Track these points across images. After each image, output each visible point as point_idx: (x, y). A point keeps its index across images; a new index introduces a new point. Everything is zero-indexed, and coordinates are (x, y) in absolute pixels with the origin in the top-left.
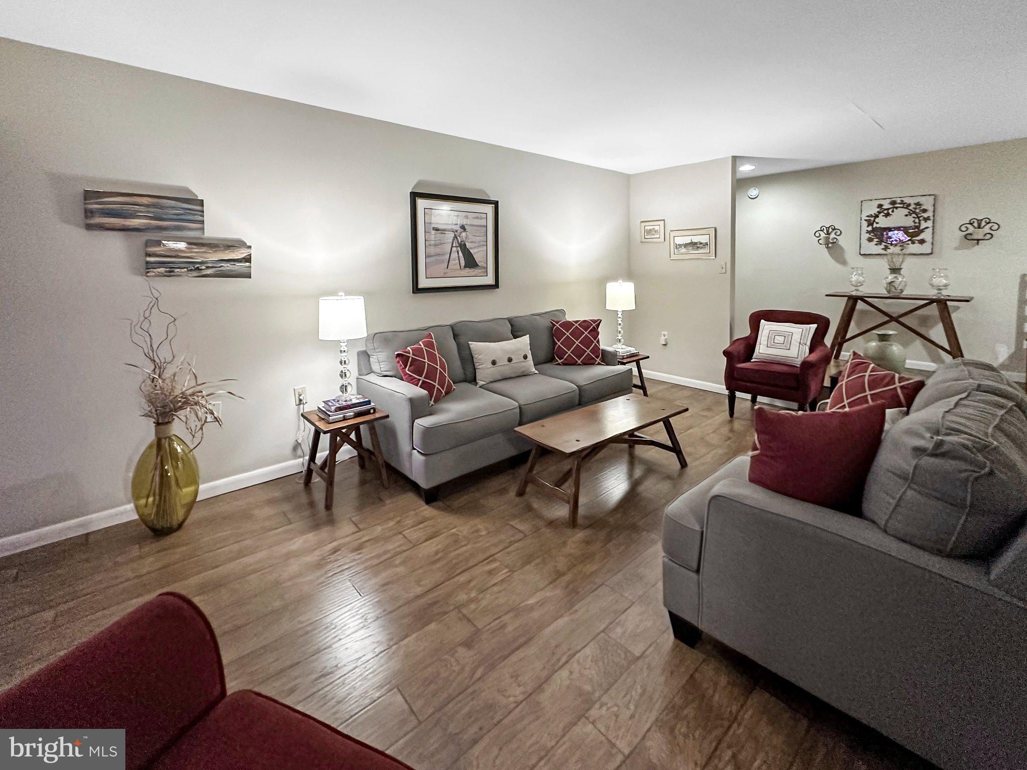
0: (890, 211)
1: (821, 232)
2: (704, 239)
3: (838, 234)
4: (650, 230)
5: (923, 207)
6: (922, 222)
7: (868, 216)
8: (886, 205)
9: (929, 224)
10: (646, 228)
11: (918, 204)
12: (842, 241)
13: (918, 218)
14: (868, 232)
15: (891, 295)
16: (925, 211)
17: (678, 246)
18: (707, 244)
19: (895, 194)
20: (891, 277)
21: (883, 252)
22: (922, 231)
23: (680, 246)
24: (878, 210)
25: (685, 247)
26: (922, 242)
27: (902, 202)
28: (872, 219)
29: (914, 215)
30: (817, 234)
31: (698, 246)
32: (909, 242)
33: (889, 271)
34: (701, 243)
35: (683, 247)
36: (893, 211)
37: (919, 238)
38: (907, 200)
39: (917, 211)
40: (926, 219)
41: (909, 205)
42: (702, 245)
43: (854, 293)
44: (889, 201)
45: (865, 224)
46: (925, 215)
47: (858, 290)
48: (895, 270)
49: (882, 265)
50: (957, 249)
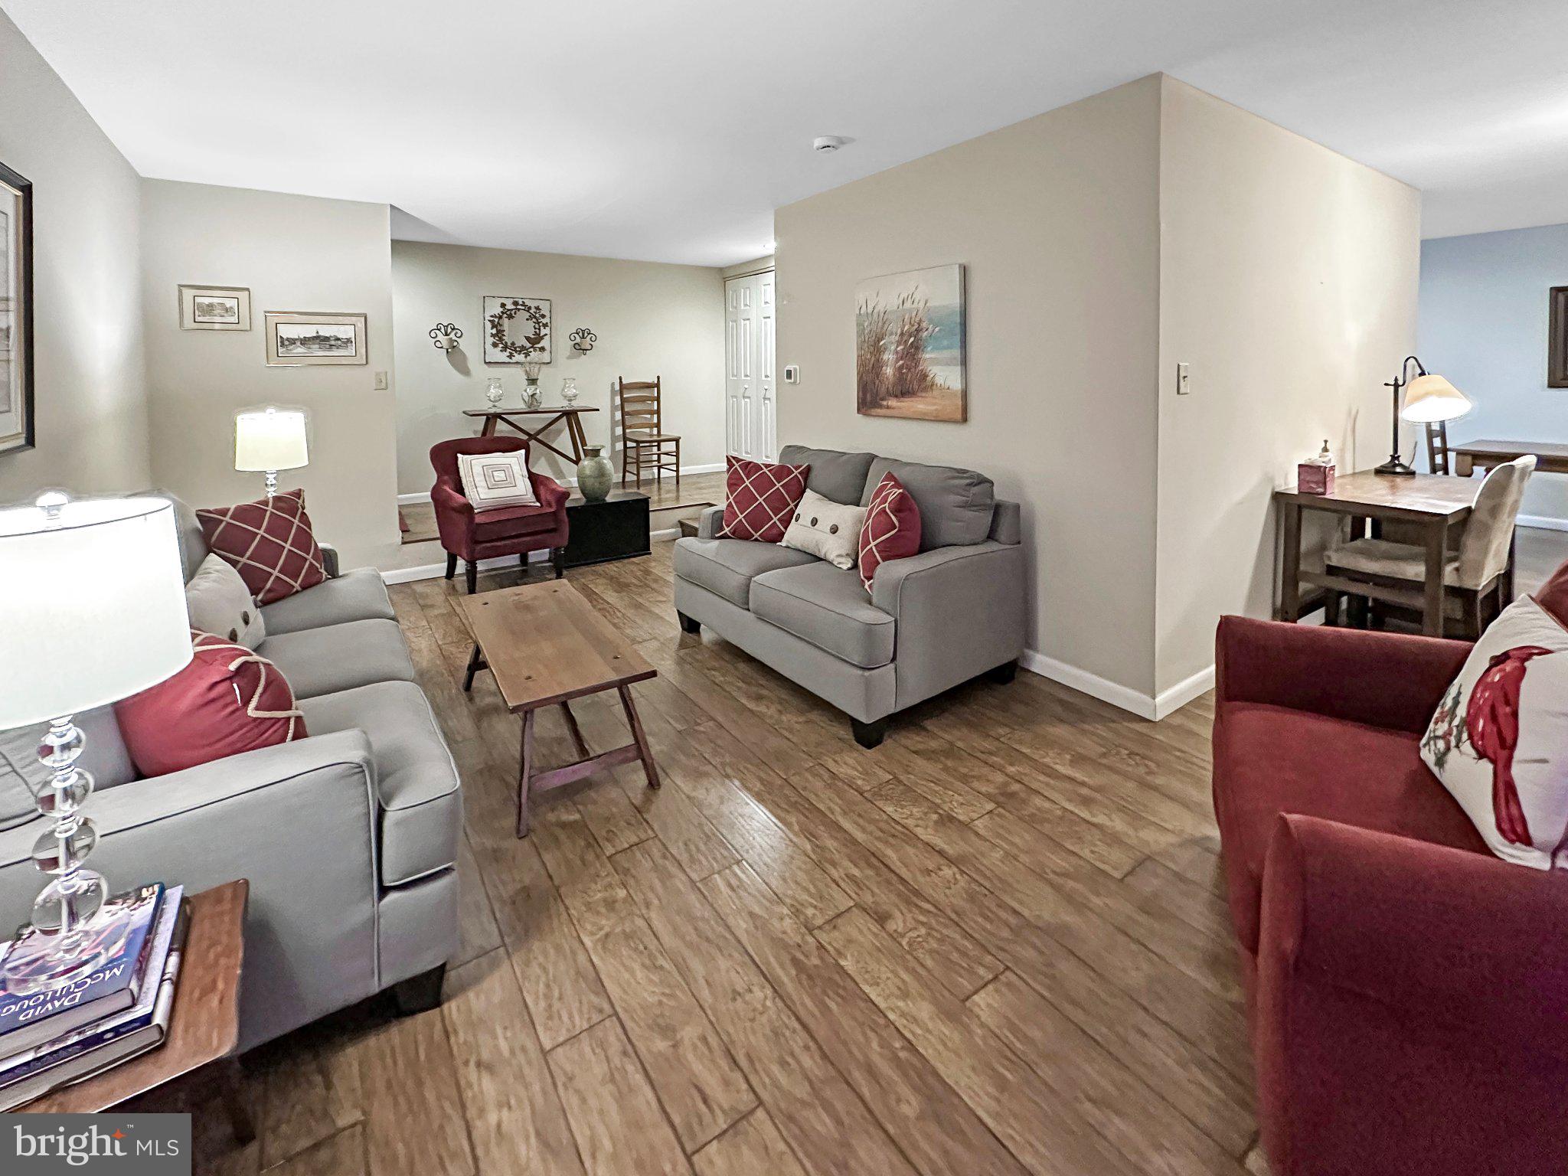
0: (513, 312)
1: (437, 332)
2: (344, 332)
3: (458, 335)
4: (211, 305)
5: (542, 312)
6: (542, 328)
7: (492, 316)
8: (510, 306)
9: (547, 331)
10: (198, 300)
11: (537, 308)
12: (463, 344)
13: (539, 323)
14: (493, 335)
15: (532, 409)
16: (543, 316)
17: (286, 343)
18: (349, 340)
19: (519, 294)
20: (530, 390)
21: (508, 360)
22: (542, 338)
23: (292, 341)
24: (502, 309)
25: (301, 344)
26: (542, 349)
27: (523, 304)
28: (496, 320)
29: (534, 320)
30: (433, 335)
31: (333, 343)
32: (532, 350)
33: (526, 382)
34: (338, 339)
35: (298, 343)
36: (515, 313)
37: (539, 346)
38: (527, 302)
39: (537, 315)
40: (545, 325)
41: (530, 308)
42: (339, 342)
43: (492, 411)
44: (512, 300)
45: (489, 325)
46: (544, 321)
47: (494, 406)
48: (533, 381)
49: (518, 375)
50: (569, 358)
